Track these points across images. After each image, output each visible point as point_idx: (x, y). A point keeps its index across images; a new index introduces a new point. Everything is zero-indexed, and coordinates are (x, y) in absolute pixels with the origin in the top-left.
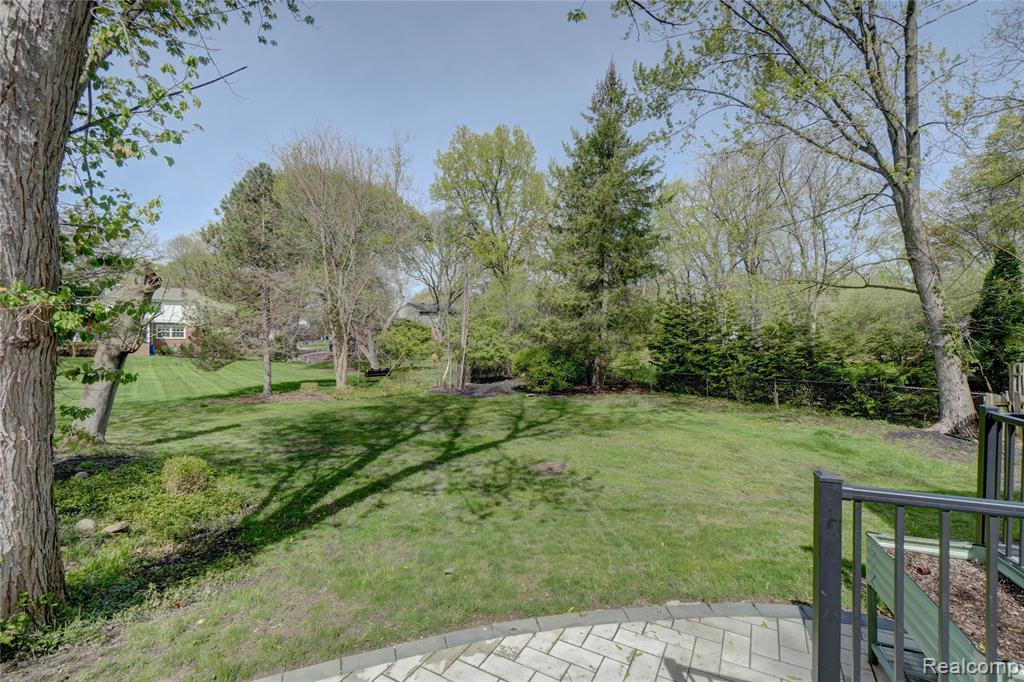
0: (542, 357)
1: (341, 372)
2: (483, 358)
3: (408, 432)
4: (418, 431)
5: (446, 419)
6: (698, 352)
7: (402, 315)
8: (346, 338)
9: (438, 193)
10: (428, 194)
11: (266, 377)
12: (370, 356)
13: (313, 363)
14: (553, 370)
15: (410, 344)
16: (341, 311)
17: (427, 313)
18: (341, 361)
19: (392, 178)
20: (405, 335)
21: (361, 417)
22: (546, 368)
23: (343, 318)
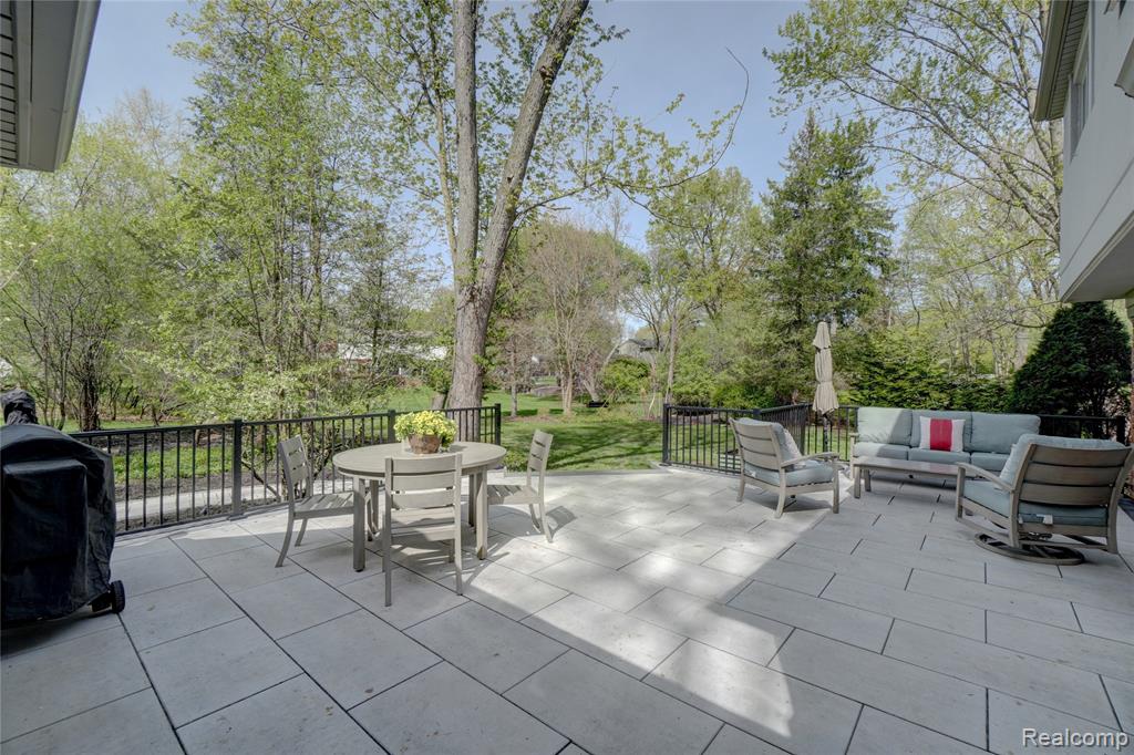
0: (735, 392)
1: (566, 403)
2: (688, 393)
3: (612, 441)
4: (617, 441)
5: (641, 437)
6: (893, 389)
7: (623, 351)
8: (571, 374)
9: (652, 238)
10: (644, 240)
11: (514, 404)
12: (591, 389)
13: (544, 396)
14: (746, 404)
15: (626, 380)
16: (568, 352)
17: (648, 349)
18: (567, 394)
19: (612, 229)
20: (621, 371)
21: (579, 432)
22: (740, 401)
23: (569, 357)
